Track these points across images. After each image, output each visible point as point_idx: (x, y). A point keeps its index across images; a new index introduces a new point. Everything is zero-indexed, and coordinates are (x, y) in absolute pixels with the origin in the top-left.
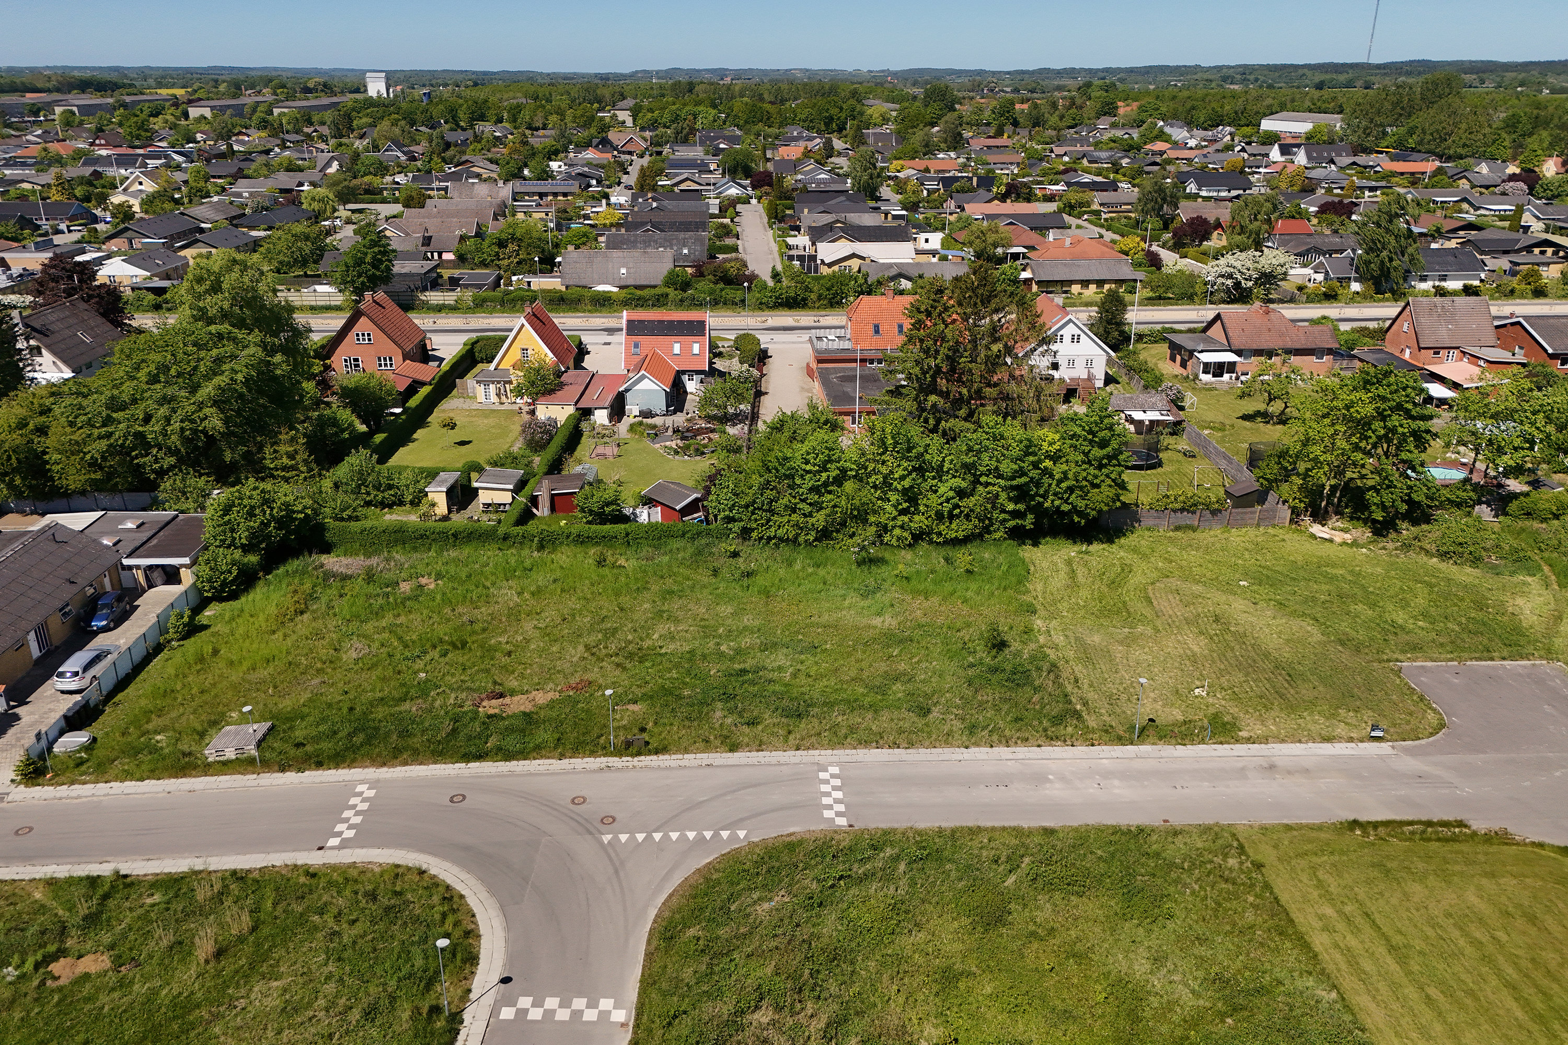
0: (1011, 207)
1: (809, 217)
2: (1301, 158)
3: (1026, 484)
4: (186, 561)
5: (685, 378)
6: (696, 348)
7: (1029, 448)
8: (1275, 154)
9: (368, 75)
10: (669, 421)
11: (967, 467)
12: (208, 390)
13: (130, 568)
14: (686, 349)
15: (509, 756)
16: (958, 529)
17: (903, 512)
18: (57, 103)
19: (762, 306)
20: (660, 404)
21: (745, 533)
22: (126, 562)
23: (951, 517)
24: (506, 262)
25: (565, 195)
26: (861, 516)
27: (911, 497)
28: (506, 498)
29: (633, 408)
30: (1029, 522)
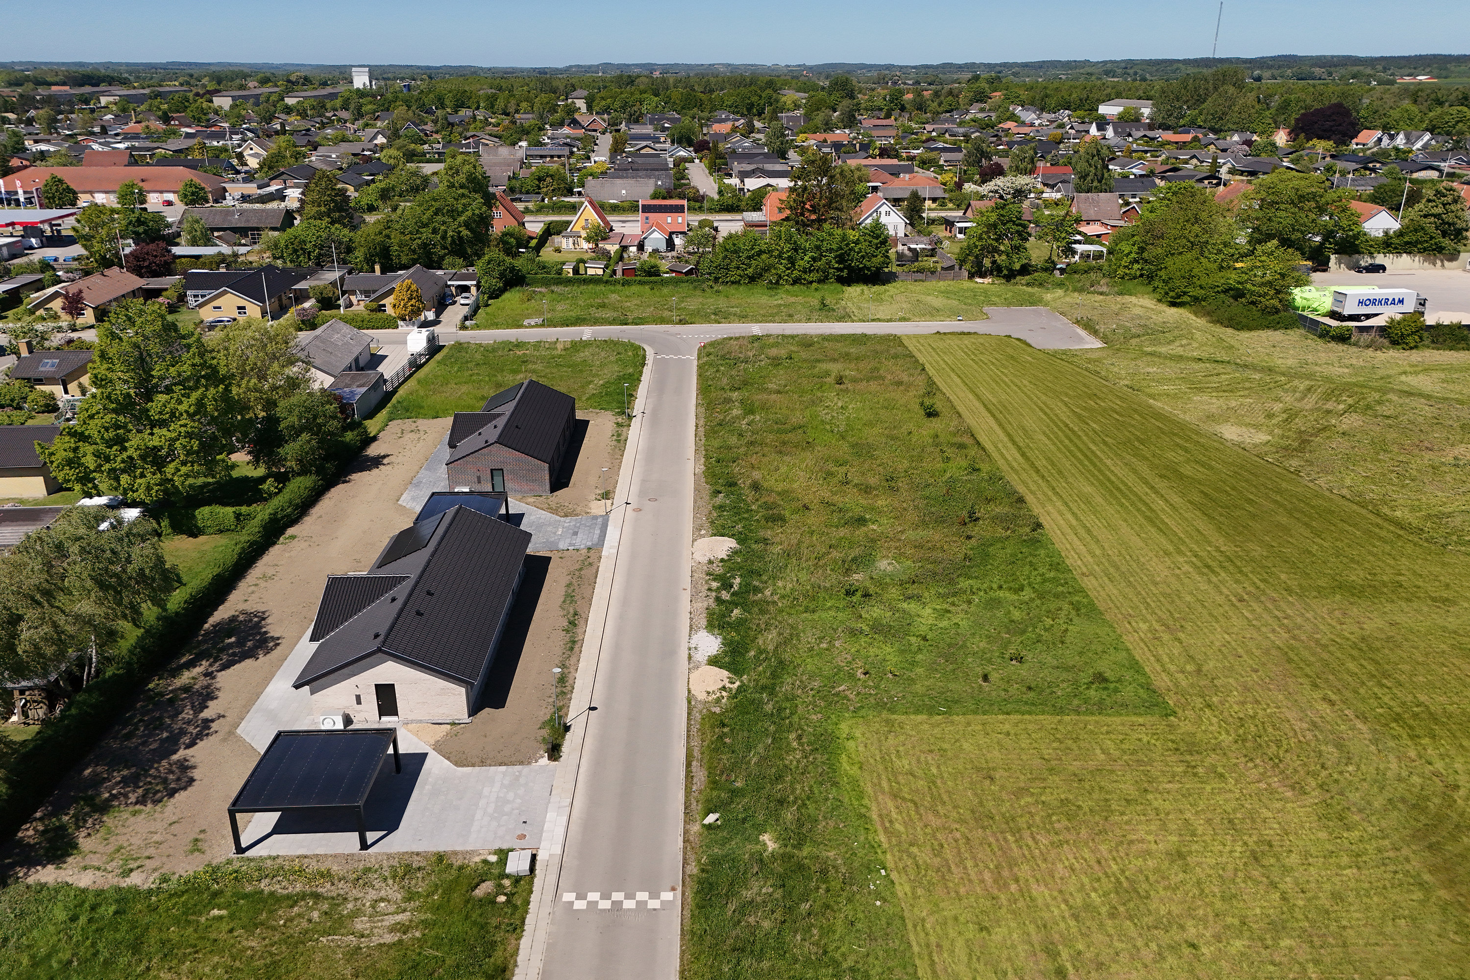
0: (878, 161)
1: (737, 166)
2: (1110, 133)
3: (842, 254)
4: (474, 283)
5: (674, 236)
6: (680, 220)
7: (844, 238)
8: (1093, 130)
9: (354, 69)
10: (669, 254)
11: (818, 248)
12: (462, 219)
13: (449, 286)
14: (675, 220)
15: (637, 324)
16: (814, 276)
17: (788, 269)
18: (103, 93)
19: (711, 210)
20: (663, 246)
21: (716, 280)
22: (449, 283)
23: (810, 271)
24: (545, 190)
25: (559, 157)
26: (767, 269)
27: (792, 261)
28: (600, 272)
29: (649, 248)
30: (845, 273)
